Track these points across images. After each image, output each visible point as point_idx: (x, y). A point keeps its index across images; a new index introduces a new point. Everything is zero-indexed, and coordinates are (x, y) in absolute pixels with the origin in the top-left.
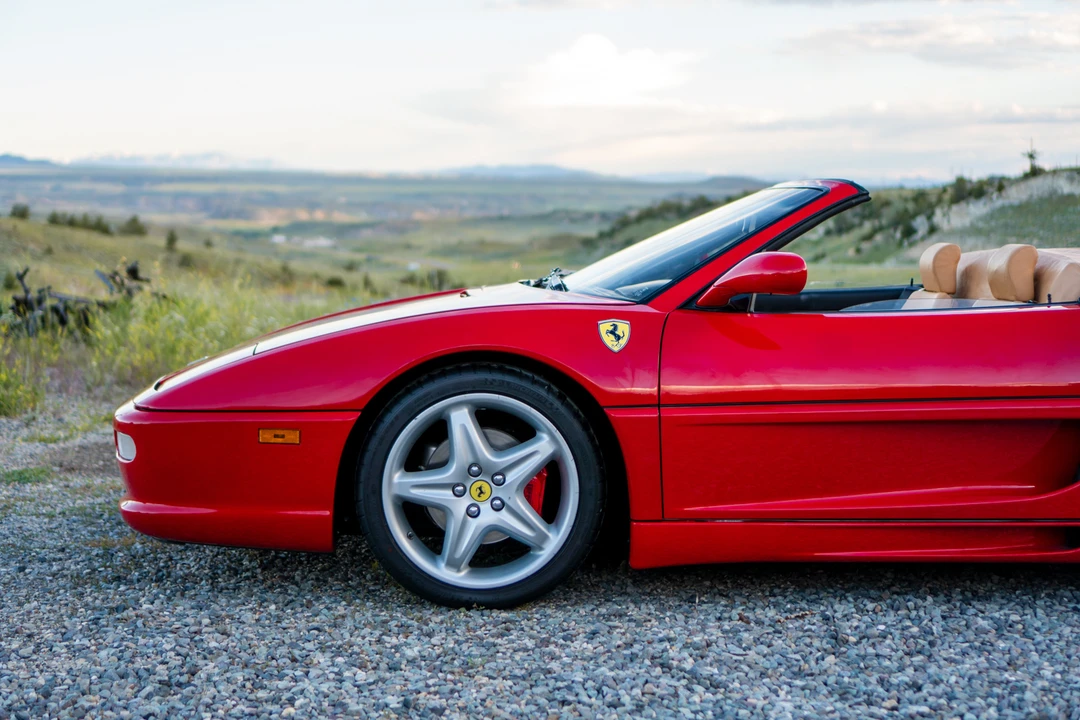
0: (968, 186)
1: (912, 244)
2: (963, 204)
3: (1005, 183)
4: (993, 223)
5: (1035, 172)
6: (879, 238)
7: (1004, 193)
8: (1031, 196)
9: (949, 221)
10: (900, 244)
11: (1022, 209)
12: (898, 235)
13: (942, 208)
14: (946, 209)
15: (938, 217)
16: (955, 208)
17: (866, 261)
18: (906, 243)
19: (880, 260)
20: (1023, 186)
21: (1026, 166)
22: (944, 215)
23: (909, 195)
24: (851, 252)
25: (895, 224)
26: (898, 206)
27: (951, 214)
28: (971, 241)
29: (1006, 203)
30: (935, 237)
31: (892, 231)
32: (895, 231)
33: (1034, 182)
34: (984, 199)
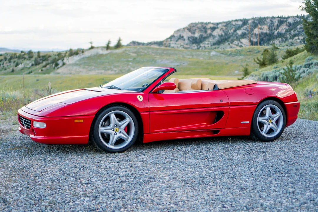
0: (74, 52)
1: (58, 68)
2: (72, 57)
3: (84, 50)
4: (81, 62)
5: (92, 48)
6: (48, 66)
7: (84, 53)
8: (91, 54)
9: (68, 61)
10: (54, 68)
11: (89, 58)
12: (54, 66)
13: (67, 58)
15: (65, 60)
16: (70, 58)
17: (45, 74)
18: (56, 68)
19: (49, 73)
20: (89, 51)
21: (90, 46)
22: (67, 60)
23: (57, 54)
24: (40, 71)
25: (52, 62)
26: (53, 57)
27: (69, 59)
28: (75, 67)
29: (85, 56)
30: (65, 66)
31: (52, 64)
32: (53, 64)
33: (92, 50)
34: (78, 55)
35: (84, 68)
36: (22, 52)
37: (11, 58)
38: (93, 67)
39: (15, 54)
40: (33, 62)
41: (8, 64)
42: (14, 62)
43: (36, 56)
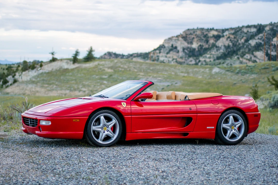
0: (28, 64)
1: (6, 87)
2: (27, 72)
3: (43, 64)
4: (38, 79)
7: (42, 68)
8: (53, 69)
9: (21, 78)
10: (2, 87)
11: (49, 74)
14: (20, 74)
15: (17, 77)
16: (24, 73)
18: (4, 86)
20: (49, 65)
22: (20, 76)
27: (22, 75)
28: (30, 86)
29: (44, 71)
30: (16, 84)
33: (54, 64)
34: (35, 70)
35: (42, 87)
38: (55, 86)
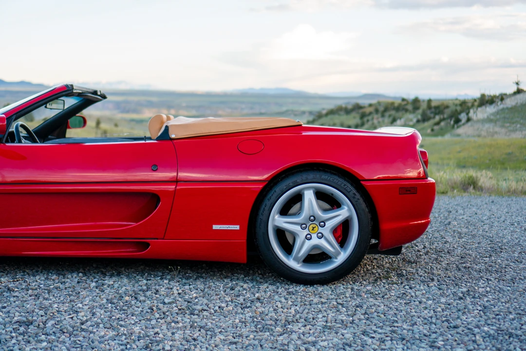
0: (487, 98)
1: (458, 127)
2: (483, 107)
3: (504, 97)
4: (498, 117)
5: (519, 91)
6: (442, 124)
7: (504, 102)
8: (517, 103)
9: (476, 116)
10: (453, 127)
11: (513, 109)
12: (452, 122)
13: (473, 109)
14: (475, 109)
15: (471, 114)
16: (479, 109)
17: (436, 135)
18: (456, 126)
19: (443, 135)
20: (513, 98)
21: (514, 89)
22: (474, 113)
23: (458, 102)
24: (429, 131)
25: (451, 117)
26: (453, 108)
27: (477, 112)
28: (487, 126)
29: (505, 106)
30: (469, 124)
31: (449, 120)
32: (451, 120)
33: (519, 96)
34: (494, 105)
35: (502, 126)
36: (403, 100)
37: (386, 109)
38: (519, 126)
39: (393, 103)
40: (420, 117)
41: (380, 120)
42: (390, 116)
43: (424, 106)
